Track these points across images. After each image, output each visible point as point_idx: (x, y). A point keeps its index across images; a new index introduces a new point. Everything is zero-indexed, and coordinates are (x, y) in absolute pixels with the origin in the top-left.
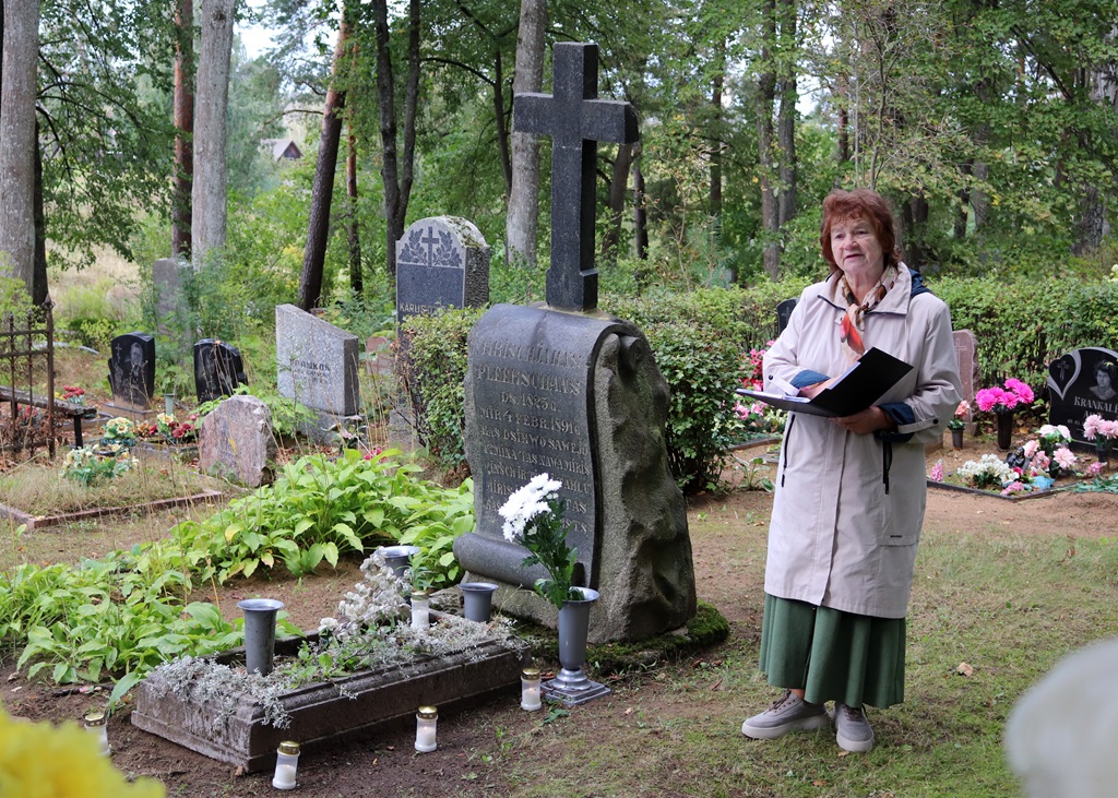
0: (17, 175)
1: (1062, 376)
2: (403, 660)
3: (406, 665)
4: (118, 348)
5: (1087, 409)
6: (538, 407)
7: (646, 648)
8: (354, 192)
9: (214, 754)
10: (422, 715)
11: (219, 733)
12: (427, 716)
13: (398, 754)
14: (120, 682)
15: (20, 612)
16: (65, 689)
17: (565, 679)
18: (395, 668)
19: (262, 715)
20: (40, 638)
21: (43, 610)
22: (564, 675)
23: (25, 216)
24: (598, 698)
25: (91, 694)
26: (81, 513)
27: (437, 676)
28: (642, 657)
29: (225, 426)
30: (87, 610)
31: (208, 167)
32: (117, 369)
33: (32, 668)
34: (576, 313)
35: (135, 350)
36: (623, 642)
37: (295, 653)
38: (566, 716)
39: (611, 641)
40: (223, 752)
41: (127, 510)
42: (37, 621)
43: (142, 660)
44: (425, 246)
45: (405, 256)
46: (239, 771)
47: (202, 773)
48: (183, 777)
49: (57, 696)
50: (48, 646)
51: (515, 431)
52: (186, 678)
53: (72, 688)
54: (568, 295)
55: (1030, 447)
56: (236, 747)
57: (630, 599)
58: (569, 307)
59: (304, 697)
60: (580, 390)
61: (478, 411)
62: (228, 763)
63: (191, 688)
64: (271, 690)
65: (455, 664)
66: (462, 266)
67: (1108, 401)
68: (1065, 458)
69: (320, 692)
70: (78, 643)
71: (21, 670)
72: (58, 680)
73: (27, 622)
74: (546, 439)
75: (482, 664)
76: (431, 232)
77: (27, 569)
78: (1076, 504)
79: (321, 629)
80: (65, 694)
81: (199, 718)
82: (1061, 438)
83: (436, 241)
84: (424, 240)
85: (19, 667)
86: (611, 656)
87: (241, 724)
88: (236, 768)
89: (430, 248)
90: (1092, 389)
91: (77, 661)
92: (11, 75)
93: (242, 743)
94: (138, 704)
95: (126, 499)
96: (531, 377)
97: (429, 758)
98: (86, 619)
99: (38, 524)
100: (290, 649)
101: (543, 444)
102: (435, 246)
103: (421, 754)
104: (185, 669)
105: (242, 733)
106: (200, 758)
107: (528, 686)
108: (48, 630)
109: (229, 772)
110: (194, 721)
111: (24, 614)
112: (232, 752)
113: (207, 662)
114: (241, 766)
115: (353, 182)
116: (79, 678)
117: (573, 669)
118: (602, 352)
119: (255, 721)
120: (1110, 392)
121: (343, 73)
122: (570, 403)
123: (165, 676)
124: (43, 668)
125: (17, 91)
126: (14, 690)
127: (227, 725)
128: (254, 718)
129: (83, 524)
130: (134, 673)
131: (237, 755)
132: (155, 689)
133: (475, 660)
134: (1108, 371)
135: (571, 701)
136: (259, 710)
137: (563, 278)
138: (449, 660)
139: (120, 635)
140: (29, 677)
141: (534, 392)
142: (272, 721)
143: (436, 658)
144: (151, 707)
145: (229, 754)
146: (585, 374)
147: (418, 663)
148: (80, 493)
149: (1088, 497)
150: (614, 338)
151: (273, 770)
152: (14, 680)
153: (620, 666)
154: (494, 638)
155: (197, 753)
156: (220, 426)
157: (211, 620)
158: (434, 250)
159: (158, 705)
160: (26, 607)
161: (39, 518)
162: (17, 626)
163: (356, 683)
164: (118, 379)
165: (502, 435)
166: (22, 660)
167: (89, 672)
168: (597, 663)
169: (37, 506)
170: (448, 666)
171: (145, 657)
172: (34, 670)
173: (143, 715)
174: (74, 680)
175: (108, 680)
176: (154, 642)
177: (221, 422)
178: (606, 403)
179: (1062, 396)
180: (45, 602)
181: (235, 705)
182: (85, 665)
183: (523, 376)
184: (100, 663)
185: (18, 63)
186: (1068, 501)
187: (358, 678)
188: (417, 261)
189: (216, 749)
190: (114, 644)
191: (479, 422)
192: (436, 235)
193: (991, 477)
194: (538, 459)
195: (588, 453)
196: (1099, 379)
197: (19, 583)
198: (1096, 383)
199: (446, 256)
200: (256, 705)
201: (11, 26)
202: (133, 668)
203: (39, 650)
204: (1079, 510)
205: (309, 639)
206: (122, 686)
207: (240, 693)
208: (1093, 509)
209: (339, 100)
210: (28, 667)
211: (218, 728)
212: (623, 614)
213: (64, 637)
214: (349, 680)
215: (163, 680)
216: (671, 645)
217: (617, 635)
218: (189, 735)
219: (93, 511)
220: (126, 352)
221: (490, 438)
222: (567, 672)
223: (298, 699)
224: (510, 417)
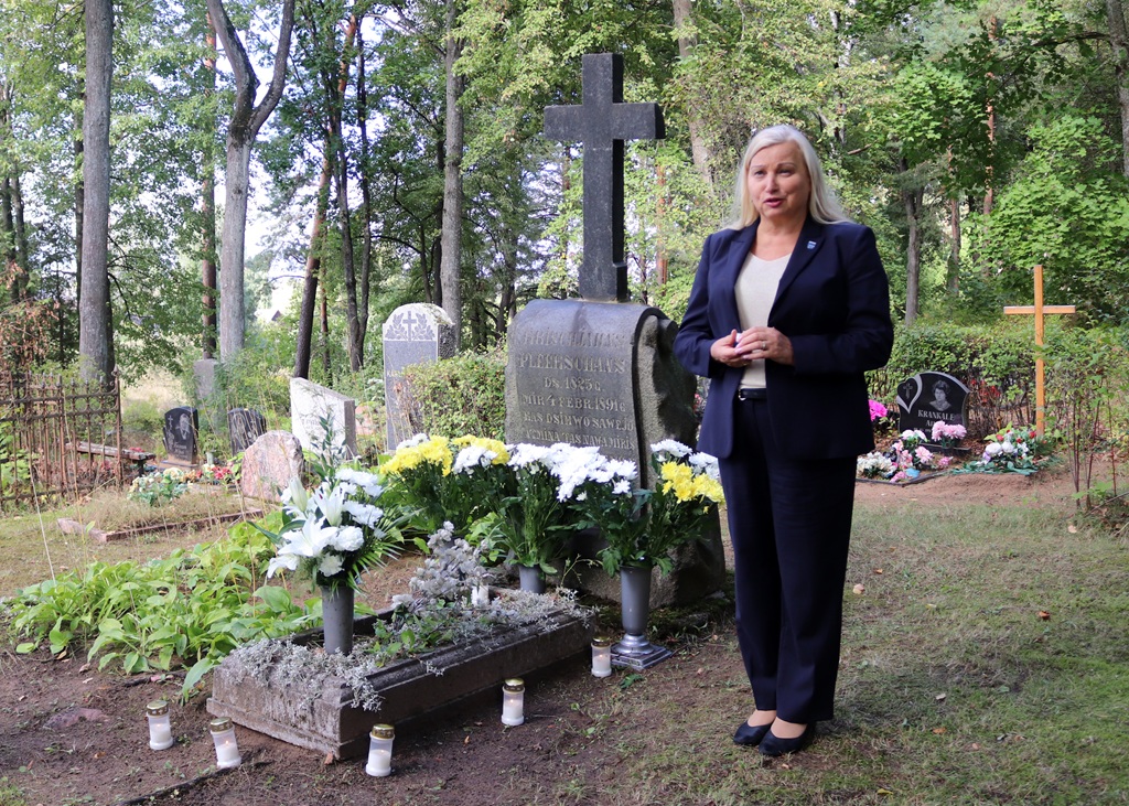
0: (93, 303)
1: (908, 395)
2: (483, 632)
3: (486, 638)
4: (171, 419)
5: (929, 418)
6: (582, 388)
7: (694, 611)
8: (326, 329)
9: (298, 741)
10: (509, 688)
11: (304, 718)
12: (515, 689)
13: (486, 729)
14: (192, 669)
15: (91, 606)
16: (136, 679)
17: (629, 644)
18: (475, 642)
19: (351, 696)
20: (111, 629)
21: (113, 602)
22: (628, 640)
23: (99, 333)
24: (663, 660)
25: (163, 682)
26: (147, 527)
27: (515, 647)
28: (693, 620)
29: (262, 457)
30: (156, 601)
31: (231, 298)
32: (170, 434)
33: (102, 659)
34: (610, 302)
35: (183, 419)
36: (673, 607)
37: (371, 633)
38: (642, 680)
39: (663, 607)
40: (310, 739)
41: (184, 525)
42: (108, 613)
43: (213, 645)
44: (406, 326)
45: (390, 335)
46: (329, 759)
47: (288, 763)
48: (268, 768)
49: (128, 686)
50: (120, 636)
51: (558, 414)
52: (265, 661)
53: (144, 677)
54: (602, 286)
55: (898, 446)
56: (324, 733)
57: (678, 566)
58: (603, 297)
59: (391, 676)
60: (625, 368)
61: (521, 398)
62: (316, 750)
63: (270, 671)
64: (359, 670)
65: (530, 635)
66: (436, 339)
67: (945, 412)
68: (924, 454)
69: (407, 670)
70: (148, 633)
71: (92, 662)
72: (128, 670)
73: (97, 615)
74: (590, 419)
75: (554, 633)
76: (410, 315)
77: (98, 566)
78: (956, 484)
79: (394, 606)
80: (136, 684)
81: (281, 703)
82: (920, 439)
83: (414, 321)
84: (405, 321)
85: (89, 658)
86: (666, 621)
87: (328, 708)
88: (324, 756)
89: (410, 327)
90: (932, 403)
91: (147, 651)
92: (89, 232)
93: (330, 728)
94: (214, 690)
95: (184, 516)
96: (574, 360)
97: (519, 731)
98: (155, 610)
99: (109, 538)
100: (365, 628)
101: (587, 423)
102: (413, 326)
103: (510, 728)
104: (263, 652)
105: (330, 718)
106: (283, 746)
107: (598, 653)
108: (118, 622)
109: (317, 760)
110: (276, 707)
111: (95, 607)
112: (320, 738)
113: (284, 644)
114: (331, 753)
115: (325, 323)
116: (150, 667)
117: (636, 634)
118: (644, 332)
119: (344, 704)
120: (946, 405)
121: (318, 247)
122: (615, 382)
123: (242, 659)
124: (114, 659)
125: (93, 243)
126: (85, 682)
127: (312, 709)
128: (343, 700)
129: (147, 536)
130: (207, 659)
131: (325, 741)
132: (231, 674)
133: (547, 629)
134: (944, 389)
135: (638, 665)
136: (348, 692)
137: (596, 271)
138: (525, 631)
139: (189, 622)
140: (100, 668)
141: (578, 375)
142: (362, 703)
143: (512, 630)
144: (227, 693)
145: (316, 741)
146: (630, 352)
147: (497, 635)
148: (144, 511)
149: (965, 478)
150: (653, 319)
151: (366, 756)
152: (85, 671)
153: (675, 629)
154: (562, 608)
155: (280, 740)
156: (258, 457)
157: (281, 603)
158: (413, 329)
159: (235, 692)
160: (97, 601)
161: (110, 533)
162: (88, 619)
163: (441, 658)
164: (171, 442)
165: (545, 419)
166: (92, 652)
167: (159, 660)
168: (654, 628)
169: (109, 523)
170: (523, 637)
171: (217, 643)
172: (104, 661)
173: (219, 702)
174: (145, 668)
175: (180, 667)
176: (227, 627)
177: (260, 454)
178: (650, 380)
179: (909, 411)
180: (115, 595)
181: (320, 687)
182: (155, 654)
183: (566, 360)
184: (171, 651)
185: (94, 223)
186: (948, 482)
187: (442, 653)
188: (399, 338)
189: (301, 736)
190: (183, 631)
191: (522, 409)
192: (414, 317)
193: (878, 469)
194: (582, 438)
195: (633, 428)
196: (936, 395)
197: (90, 578)
198: (934, 399)
199: (422, 332)
200: (344, 686)
201: (89, 197)
202: (204, 654)
203: (110, 640)
204: (959, 488)
205: (382, 617)
206: (194, 674)
207: (324, 675)
208: (971, 487)
209: (316, 264)
210: (99, 658)
211: (303, 713)
212: (672, 580)
213: (133, 627)
214: (433, 655)
215: (240, 665)
216: (716, 607)
217: (667, 601)
218: (271, 722)
219: (156, 526)
220: (176, 421)
221: (533, 423)
222: (631, 638)
223: (385, 678)
224: (553, 401)
